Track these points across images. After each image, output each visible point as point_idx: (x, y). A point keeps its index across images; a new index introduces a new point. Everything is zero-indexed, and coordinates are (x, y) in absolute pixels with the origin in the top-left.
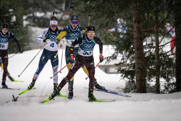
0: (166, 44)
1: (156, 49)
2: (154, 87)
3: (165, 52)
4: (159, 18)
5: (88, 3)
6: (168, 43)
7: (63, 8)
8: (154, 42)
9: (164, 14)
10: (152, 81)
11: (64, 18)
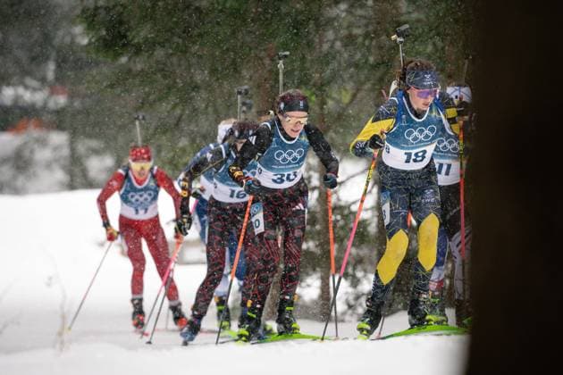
0: (348, 179)
1: (320, 194)
2: (315, 302)
3: (347, 202)
4: (330, 103)
5: (124, 60)
6: (353, 176)
7: (50, 75)
8: (315, 171)
9: (344, 93)
10: (309, 286)
11: (51, 105)
